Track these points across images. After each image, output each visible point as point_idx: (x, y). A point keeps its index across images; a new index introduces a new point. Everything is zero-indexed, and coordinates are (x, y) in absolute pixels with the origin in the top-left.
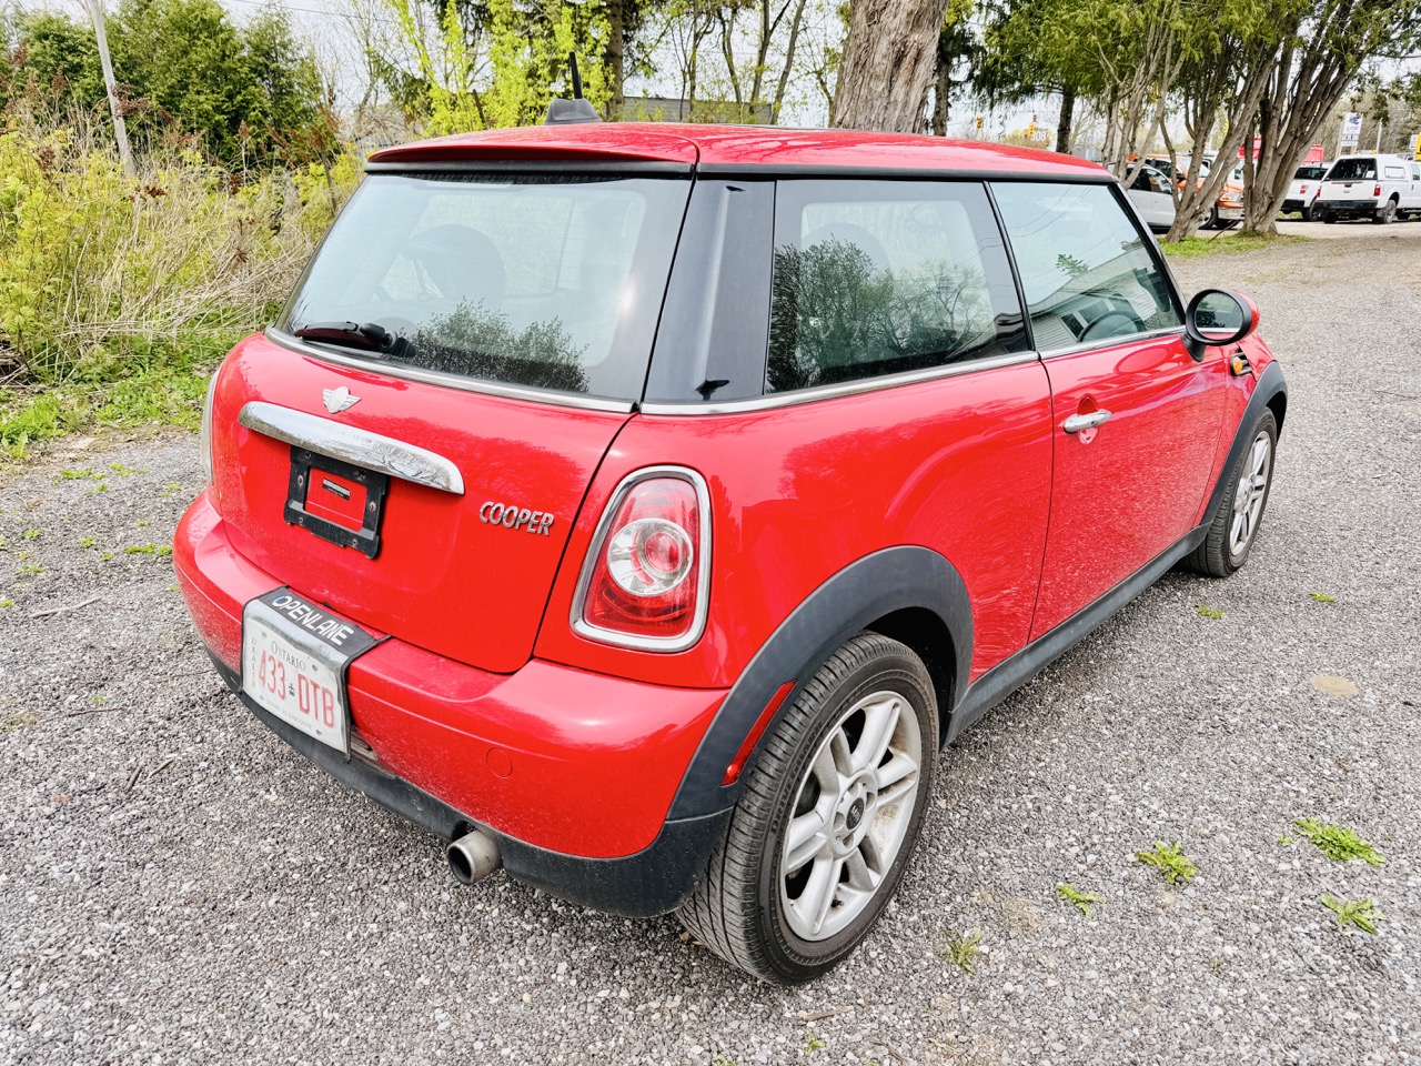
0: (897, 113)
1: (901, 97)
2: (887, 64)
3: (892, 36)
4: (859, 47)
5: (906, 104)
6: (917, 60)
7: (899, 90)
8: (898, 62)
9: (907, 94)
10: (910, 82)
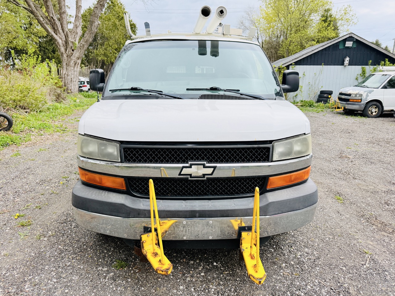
0: (76, 73)
1: (76, 70)
2: (73, 65)
3: (74, 60)
4: (66, 61)
5: (77, 71)
6: (78, 64)
7: (76, 69)
8: (75, 65)
9: (77, 70)
10: (77, 67)
